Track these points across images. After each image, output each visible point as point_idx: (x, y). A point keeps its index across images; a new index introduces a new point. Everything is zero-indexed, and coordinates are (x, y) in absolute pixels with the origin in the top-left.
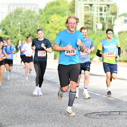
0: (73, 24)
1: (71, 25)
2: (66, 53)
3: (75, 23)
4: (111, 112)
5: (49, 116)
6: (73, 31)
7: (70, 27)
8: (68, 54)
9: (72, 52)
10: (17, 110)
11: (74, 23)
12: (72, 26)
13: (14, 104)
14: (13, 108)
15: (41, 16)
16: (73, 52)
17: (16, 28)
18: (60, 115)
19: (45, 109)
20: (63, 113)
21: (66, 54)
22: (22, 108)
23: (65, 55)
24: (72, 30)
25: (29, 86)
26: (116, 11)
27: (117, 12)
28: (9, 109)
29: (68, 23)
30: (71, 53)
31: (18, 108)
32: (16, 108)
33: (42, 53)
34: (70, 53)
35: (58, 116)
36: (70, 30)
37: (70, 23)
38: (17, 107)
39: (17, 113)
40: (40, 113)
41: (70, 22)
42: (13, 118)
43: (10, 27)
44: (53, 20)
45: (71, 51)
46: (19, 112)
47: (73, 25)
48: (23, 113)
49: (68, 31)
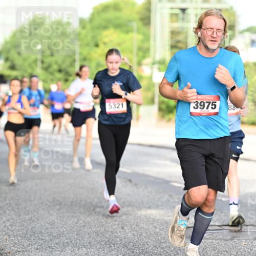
0: (215, 30)
1: (210, 33)
2: (194, 107)
3: (221, 30)
4: (224, 225)
5: (98, 235)
6: (214, 50)
7: (207, 39)
8: (198, 111)
9: (210, 106)
10: (34, 221)
11: (218, 30)
12: (213, 37)
13: (27, 209)
14: (27, 217)
15: (84, 32)
16: (212, 105)
17: (33, 57)
18: (120, 232)
19: (90, 221)
20: (126, 228)
21: (192, 110)
22: (43, 219)
23: (191, 114)
24: (212, 46)
25: (58, 174)
26: (234, 21)
27: (236, 25)
28: (19, 221)
29: (203, 27)
30: (207, 108)
31: (37, 218)
32: (31, 217)
33: (117, 106)
34: (204, 108)
35: (117, 235)
36: (206, 47)
37: (207, 29)
38: (35, 216)
39: (34, 227)
40: (80, 227)
41: (208, 27)
42: (25, 237)
43: (19, 54)
44: (106, 40)
45: (206, 105)
46: (38, 225)
47: (215, 35)
48: (47, 229)
49: (200, 49)
